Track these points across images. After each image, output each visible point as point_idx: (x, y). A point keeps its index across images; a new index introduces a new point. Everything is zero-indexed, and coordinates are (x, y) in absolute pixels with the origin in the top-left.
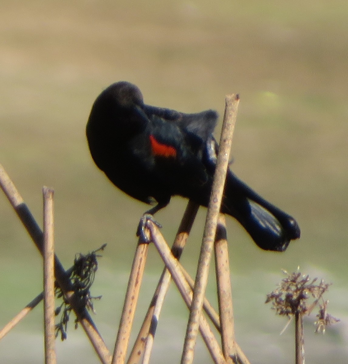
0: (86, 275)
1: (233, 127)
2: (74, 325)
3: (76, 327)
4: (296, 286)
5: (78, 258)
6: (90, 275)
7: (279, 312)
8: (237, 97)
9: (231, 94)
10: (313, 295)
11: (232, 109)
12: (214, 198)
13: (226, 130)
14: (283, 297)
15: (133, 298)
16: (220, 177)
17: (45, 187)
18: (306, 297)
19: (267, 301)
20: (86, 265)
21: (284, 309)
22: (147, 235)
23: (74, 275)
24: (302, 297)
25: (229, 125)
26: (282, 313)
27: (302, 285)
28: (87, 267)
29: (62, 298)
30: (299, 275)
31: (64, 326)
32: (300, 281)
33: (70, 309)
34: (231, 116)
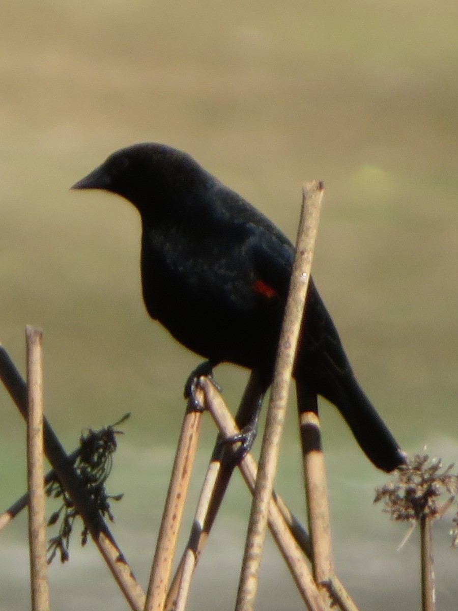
0: (99, 463)
1: (315, 231)
2: (80, 538)
3: (84, 542)
4: (422, 476)
5: (86, 435)
6: (105, 462)
7: (395, 516)
8: (320, 186)
9: (312, 181)
10: (449, 490)
11: (313, 205)
12: (286, 342)
13: (303, 237)
14: (402, 494)
15: (179, 496)
16: (295, 310)
17: (30, 327)
18: (437, 493)
19: (377, 499)
20: (99, 447)
21: (403, 511)
22: (199, 399)
23: (81, 462)
24: (430, 493)
25: (308, 228)
26: (399, 517)
27: (431, 475)
28: (101, 450)
29: (62, 497)
30: (426, 458)
31: (64, 541)
32: (427, 469)
33: (73, 515)
34: (311, 214)
